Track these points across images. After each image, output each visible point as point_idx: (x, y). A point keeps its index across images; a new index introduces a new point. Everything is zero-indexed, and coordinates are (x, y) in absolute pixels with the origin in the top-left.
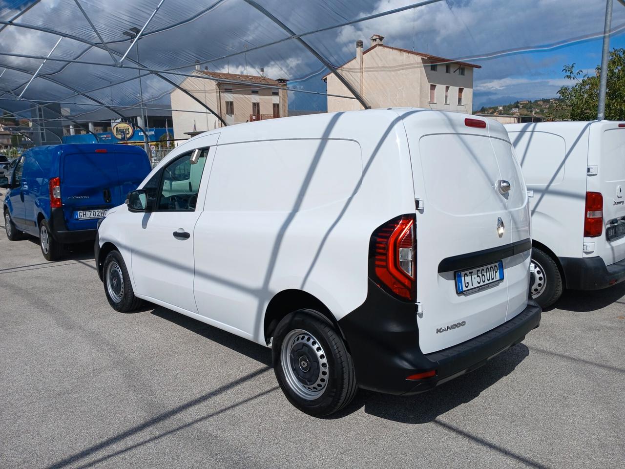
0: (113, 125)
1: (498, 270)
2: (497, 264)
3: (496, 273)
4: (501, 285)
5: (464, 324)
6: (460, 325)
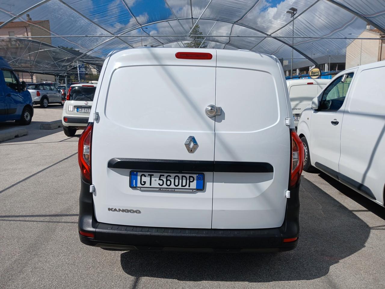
0: (310, 69)
1: (195, 181)
2: (195, 176)
3: (191, 183)
4: (200, 194)
5: (140, 212)
6: (136, 212)
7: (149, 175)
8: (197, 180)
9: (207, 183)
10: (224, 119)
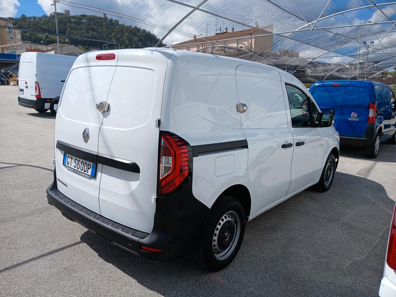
1: (91, 169)
2: (91, 164)
3: (89, 170)
4: (93, 181)
5: (67, 186)
6: (65, 185)
7: (71, 157)
8: (92, 168)
9: (98, 172)
10: (109, 115)
